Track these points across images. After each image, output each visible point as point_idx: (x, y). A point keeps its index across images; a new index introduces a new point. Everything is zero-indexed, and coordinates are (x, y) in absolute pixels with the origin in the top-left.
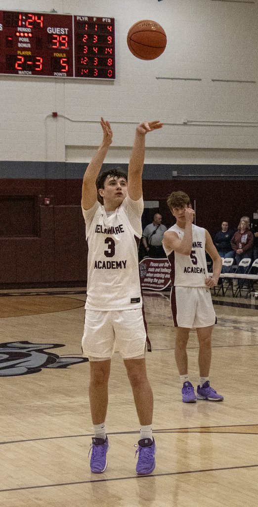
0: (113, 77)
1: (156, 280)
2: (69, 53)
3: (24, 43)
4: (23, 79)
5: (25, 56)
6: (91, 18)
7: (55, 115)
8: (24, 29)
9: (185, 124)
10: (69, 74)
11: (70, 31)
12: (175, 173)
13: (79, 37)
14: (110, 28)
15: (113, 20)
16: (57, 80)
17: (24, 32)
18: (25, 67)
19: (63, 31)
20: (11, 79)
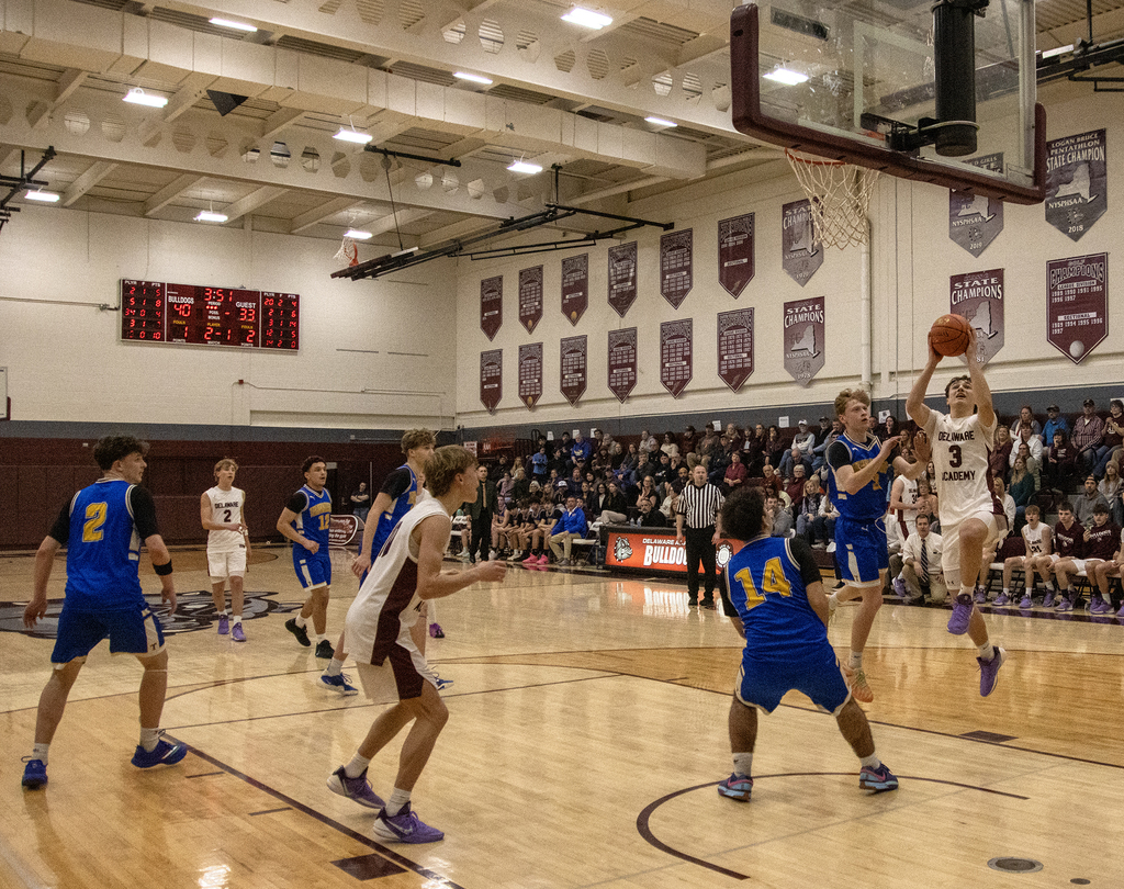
0: (297, 348)
1: (337, 536)
2: (256, 326)
3: (214, 315)
4: (211, 348)
5: (214, 328)
6: (277, 294)
7: (241, 382)
8: (214, 303)
9: (363, 392)
10: (256, 345)
11: (257, 305)
12: (353, 437)
13: (266, 311)
14: (294, 304)
15: (298, 296)
16: (244, 350)
17: (213, 304)
18: (213, 337)
19: (251, 305)
20: (197, 348)
